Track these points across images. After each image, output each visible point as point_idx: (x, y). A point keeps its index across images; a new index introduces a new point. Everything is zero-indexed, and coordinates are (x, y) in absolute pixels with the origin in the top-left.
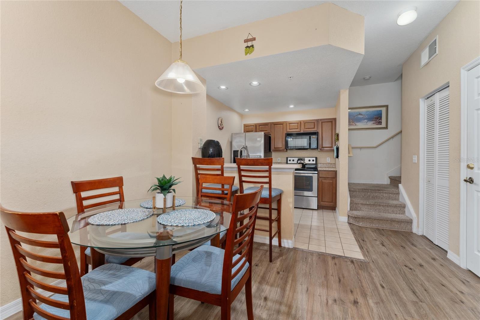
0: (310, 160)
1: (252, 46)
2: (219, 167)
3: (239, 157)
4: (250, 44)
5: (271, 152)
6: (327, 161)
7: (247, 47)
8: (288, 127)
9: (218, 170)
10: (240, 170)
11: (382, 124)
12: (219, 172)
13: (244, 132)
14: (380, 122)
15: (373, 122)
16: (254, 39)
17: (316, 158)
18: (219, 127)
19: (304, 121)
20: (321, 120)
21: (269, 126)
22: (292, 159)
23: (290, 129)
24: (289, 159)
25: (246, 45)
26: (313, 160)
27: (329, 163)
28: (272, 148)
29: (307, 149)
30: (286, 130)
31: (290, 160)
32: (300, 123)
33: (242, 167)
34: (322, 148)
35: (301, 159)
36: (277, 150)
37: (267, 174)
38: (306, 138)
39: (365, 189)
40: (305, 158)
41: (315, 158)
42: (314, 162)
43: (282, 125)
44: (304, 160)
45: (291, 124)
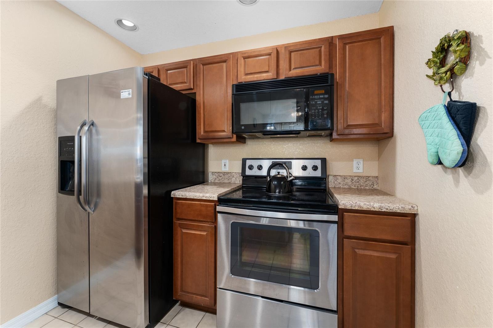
0: (304, 168)
6: (355, 170)
8: (241, 70)
17: (323, 161)
19: (286, 47)
21: (190, 69)
22: (255, 163)
23: (247, 74)
24: (248, 163)
26: (315, 168)
27: (361, 175)
28: (200, 131)
30: (237, 76)
31: (251, 167)
32: (274, 53)
34: (345, 128)
35: (279, 164)
40: (293, 162)
41: (320, 161)
43: (224, 64)
44: (288, 166)
45: (249, 57)
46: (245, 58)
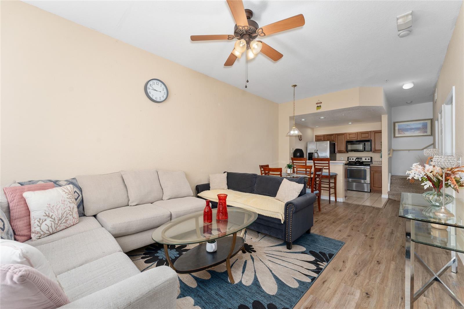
0: (366, 159)
1: (320, 106)
2: (305, 162)
3: (313, 157)
4: (319, 105)
5: (336, 153)
7: (318, 106)
9: (304, 163)
10: (314, 163)
11: (428, 132)
12: (305, 164)
13: (316, 141)
14: (426, 131)
15: (419, 131)
16: (321, 103)
17: (371, 158)
18: (299, 139)
19: (360, 132)
20: (374, 131)
21: (334, 136)
22: (351, 158)
23: (349, 138)
24: (349, 158)
25: (317, 105)
28: (336, 150)
29: (363, 151)
30: (347, 138)
32: (357, 134)
33: (315, 162)
34: (375, 150)
35: (359, 158)
36: (340, 152)
37: (327, 165)
38: (361, 144)
39: (404, 178)
40: (362, 158)
42: (370, 160)
43: (344, 135)
44: (361, 159)
45: (350, 134)
46: (349, 134)
